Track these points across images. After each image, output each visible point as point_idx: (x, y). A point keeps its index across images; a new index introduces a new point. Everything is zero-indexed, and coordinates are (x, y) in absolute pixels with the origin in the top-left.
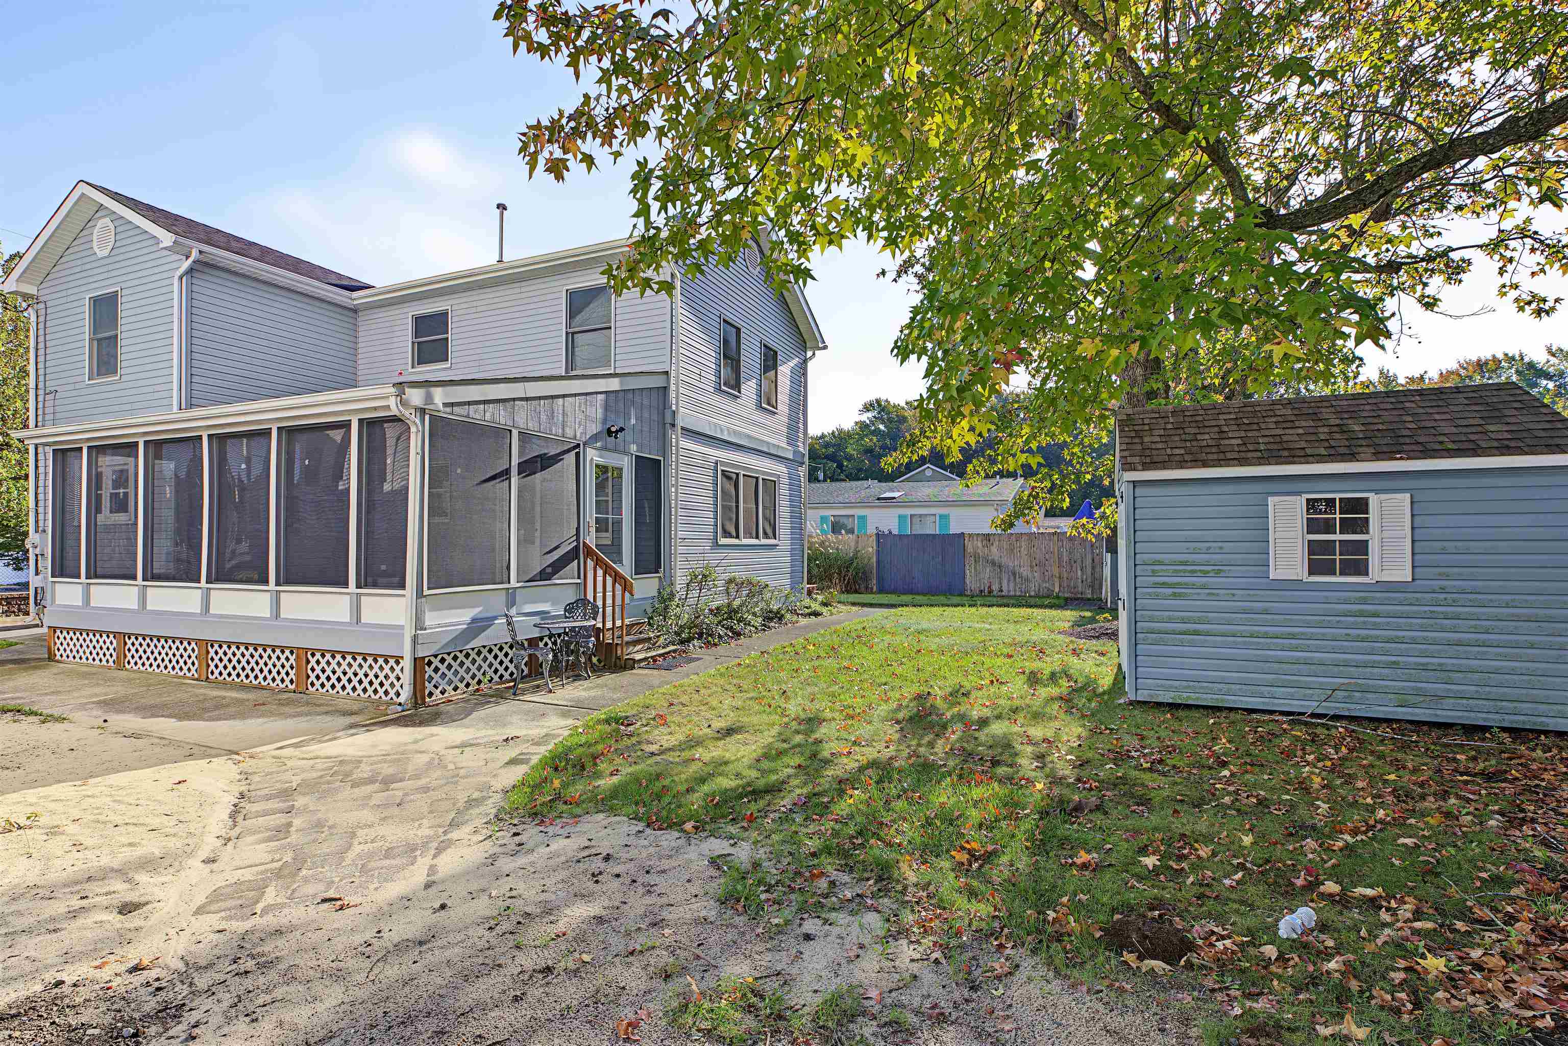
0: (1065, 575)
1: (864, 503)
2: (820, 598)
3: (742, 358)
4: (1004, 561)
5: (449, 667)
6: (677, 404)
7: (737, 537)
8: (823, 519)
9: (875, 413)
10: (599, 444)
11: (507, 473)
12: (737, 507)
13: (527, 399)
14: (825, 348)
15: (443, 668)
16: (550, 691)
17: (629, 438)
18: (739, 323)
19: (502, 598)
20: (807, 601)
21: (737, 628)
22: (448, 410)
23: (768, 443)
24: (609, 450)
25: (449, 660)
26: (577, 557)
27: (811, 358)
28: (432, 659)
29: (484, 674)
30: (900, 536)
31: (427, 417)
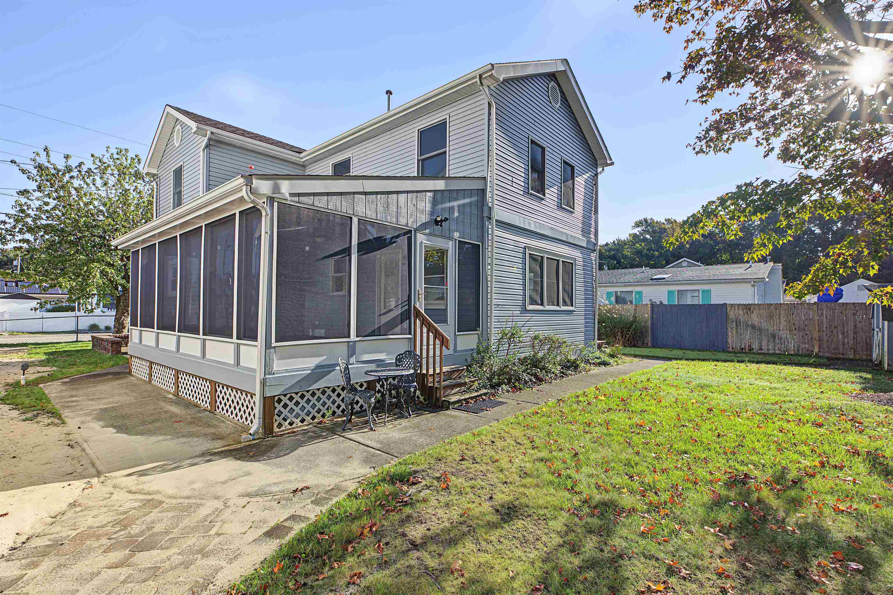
0: (825, 338)
1: (640, 283)
2: (608, 351)
3: (546, 170)
4: (764, 325)
5: (297, 404)
6: (492, 202)
7: (542, 304)
8: (609, 294)
9: (643, 228)
10: (427, 231)
11: (347, 251)
12: (542, 282)
13: (366, 193)
14: (612, 164)
15: (291, 405)
16: (371, 429)
17: (453, 227)
18: (544, 144)
19: (344, 349)
20: (598, 354)
21: (540, 374)
22: (296, 199)
23: (566, 234)
24: (436, 236)
25: (297, 398)
26: (409, 318)
27: (600, 173)
28: (282, 397)
29: (327, 409)
30: (671, 306)
31: (276, 204)
